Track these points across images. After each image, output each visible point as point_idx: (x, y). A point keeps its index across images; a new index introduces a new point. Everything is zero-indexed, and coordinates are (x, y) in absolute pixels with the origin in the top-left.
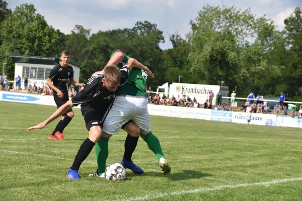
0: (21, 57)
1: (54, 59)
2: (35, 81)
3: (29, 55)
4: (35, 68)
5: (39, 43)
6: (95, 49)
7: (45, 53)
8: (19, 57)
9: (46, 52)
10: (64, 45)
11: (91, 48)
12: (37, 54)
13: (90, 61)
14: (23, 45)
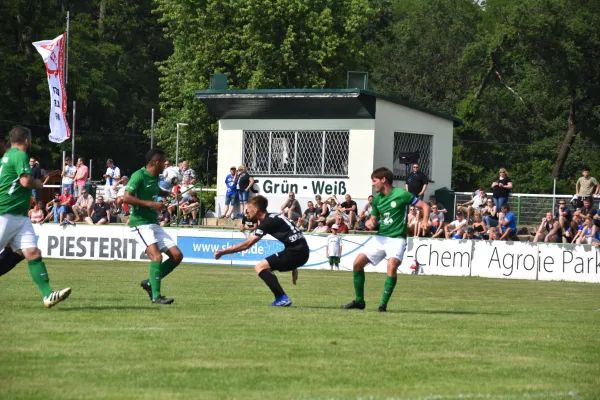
0: (235, 96)
1: (355, 95)
2: (291, 181)
3: (264, 86)
4: (289, 135)
5: (297, 37)
6: (508, 43)
7: (322, 75)
8: (228, 96)
9: (327, 70)
10: (392, 39)
11: (494, 41)
12: (290, 81)
13: (493, 91)
14: (241, 52)
